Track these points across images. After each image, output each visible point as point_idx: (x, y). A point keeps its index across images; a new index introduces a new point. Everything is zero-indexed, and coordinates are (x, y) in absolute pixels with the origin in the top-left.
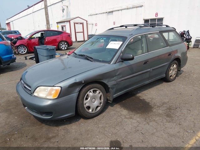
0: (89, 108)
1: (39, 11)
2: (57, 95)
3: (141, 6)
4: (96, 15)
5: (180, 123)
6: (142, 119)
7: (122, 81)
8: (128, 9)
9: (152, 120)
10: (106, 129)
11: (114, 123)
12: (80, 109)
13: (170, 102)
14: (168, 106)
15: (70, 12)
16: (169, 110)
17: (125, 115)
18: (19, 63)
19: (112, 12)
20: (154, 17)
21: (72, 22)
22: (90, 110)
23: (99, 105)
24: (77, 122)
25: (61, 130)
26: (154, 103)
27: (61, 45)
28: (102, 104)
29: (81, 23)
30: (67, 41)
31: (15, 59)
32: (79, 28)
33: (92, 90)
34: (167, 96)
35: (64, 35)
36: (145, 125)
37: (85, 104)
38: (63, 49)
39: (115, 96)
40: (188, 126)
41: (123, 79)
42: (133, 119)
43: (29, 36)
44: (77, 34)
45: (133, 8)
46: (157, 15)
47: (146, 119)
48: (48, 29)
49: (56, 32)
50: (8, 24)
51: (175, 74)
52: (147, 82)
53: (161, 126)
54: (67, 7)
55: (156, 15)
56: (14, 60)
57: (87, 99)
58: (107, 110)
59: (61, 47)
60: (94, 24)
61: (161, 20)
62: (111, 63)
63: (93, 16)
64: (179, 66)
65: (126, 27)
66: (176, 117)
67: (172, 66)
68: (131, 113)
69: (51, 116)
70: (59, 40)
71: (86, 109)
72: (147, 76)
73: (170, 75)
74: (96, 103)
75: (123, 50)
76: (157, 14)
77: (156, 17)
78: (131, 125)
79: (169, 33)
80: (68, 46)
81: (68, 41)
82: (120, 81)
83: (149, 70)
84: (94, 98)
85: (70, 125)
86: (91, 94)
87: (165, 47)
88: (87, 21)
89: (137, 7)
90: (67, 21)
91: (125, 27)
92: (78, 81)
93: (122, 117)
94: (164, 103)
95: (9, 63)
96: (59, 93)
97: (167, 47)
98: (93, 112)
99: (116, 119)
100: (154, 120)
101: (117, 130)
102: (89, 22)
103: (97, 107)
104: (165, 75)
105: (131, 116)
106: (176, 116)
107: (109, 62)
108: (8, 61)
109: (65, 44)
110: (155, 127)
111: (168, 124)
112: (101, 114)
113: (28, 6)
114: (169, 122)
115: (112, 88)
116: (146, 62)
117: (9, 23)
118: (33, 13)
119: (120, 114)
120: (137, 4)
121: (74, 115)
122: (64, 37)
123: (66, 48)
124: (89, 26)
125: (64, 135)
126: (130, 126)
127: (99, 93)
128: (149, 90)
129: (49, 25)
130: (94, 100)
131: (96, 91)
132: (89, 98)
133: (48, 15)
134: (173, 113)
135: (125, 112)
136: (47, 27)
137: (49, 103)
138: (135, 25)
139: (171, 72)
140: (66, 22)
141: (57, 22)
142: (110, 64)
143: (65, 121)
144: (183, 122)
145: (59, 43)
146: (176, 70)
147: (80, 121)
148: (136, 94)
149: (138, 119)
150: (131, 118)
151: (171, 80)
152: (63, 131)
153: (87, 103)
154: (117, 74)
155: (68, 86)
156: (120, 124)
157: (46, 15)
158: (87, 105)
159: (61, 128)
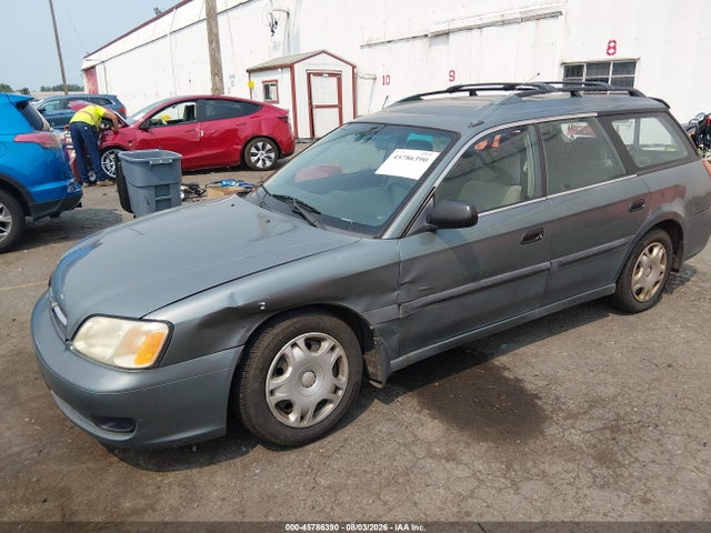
0: (286, 406)
2: (153, 354)
3: (555, 15)
4: (389, 45)
5: (649, 496)
6: (495, 466)
7: (429, 307)
8: (503, 23)
9: (535, 471)
10: (344, 498)
11: (380, 473)
12: (252, 411)
13: (620, 399)
14: (611, 416)
15: (297, 34)
16: (612, 431)
17: (430, 444)
18: (97, 212)
19: (447, 33)
20: (602, 56)
21: (300, 70)
22: (292, 417)
23: (331, 396)
24: (238, 460)
25: (170, 485)
26: (557, 399)
27: (253, 150)
28: (340, 393)
29: (331, 75)
30: (275, 136)
31: (80, 195)
32: (325, 91)
33: (300, 340)
34: (614, 374)
35: (265, 115)
36: (500, 490)
37: (272, 392)
38: (260, 164)
39: (397, 362)
40: (680, 511)
41: (432, 297)
42: (458, 462)
43: (143, 114)
44: (315, 111)
45: (522, 20)
46: (614, 48)
47: (509, 467)
48: (217, 94)
49: (237, 106)
50: (90, 71)
51: (657, 283)
52: (538, 312)
53: (564, 500)
54: (288, 14)
55: (609, 48)
56: (74, 200)
57: (279, 372)
58: (365, 416)
59: (254, 159)
60: (380, 80)
61: (629, 66)
62: (386, 236)
63: (378, 47)
64: (675, 253)
65: (473, 93)
66: (636, 465)
67: (646, 250)
68: (456, 434)
69: (131, 431)
70: (245, 132)
71: (276, 413)
72: (537, 287)
73: (638, 286)
74: (318, 389)
75: (436, 185)
76: (612, 45)
77: (611, 58)
78: (447, 488)
79: (638, 119)
80: (279, 156)
81: (278, 136)
82: (417, 308)
83: (546, 264)
84: (309, 367)
85: (211, 466)
86: (297, 353)
87: (622, 176)
88: (354, 67)
89: (538, 18)
90: (282, 67)
91: (467, 94)
92: (240, 302)
93: (415, 449)
94: (595, 402)
95: (55, 209)
96: (160, 349)
97: (628, 174)
98: (305, 424)
99: (392, 458)
100: (544, 472)
101: (385, 504)
102: (361, 71)
103: (323, 403)
104: (614, 285)
105: (452, 446)
106: (637, 460)
107: (377, 231)
108: (53, 204)
109: (269, 147)
110: (539, 504)
111: (595, 493)
112: (338, 432)
113: (156, 10)
114: (602, 487)
115: (386, 333)
116: (532, 235)
117: (93, 67)
118: (173, 36)
119: (410, 438)
120: (538, 7)
121: (224, 433)
122: (263, 124)
123: (268, 164)
124: (363, 86)
125: (178, 510)
126: (442, 491)
127: (333, 349)
128: (545, 341)
129: (221, 79)
130: (307, 375)
131: (319, 341)
132: (290, 369)
133: (218, 42)
134: (625, 449)
135: (431, 428)
136: (214, 84)
137: (121, 382)
138: (510, 87)
139: (640, 274)
140: (280, 70)
141: (248, 68)
142: (380, 238)
143: (194, 449)
144: (659, 493)
145: (246, 145)
146: (663, 267)
147: (251, 454)
148: (493, 356)
149: (479, 465)
150: (451, 457)
151: (641, 307)
152: (178, 489)
153: (279, 387)
154: (406, 280)
155: (197, 322)
156: (400, 481)
157: (211, 42)
158: (280, 395)
159: (172, 477)
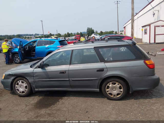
1: (146, 14)
15: (160, 16)
21: (152, 26)
28: (27, 91)
29: (162, 26)
44: (156, 36)
50: (125, 27)
54: (158, 11)
75: (44, 60)
83: (68, 79)
96: (4, 77)
97: (100, 62)
104: (99, 89)
118: (137, 19)
132: (19, 85)
139: (109, 89)
140: (147, 26)
141: (142, 26)
146: (122, 90)
